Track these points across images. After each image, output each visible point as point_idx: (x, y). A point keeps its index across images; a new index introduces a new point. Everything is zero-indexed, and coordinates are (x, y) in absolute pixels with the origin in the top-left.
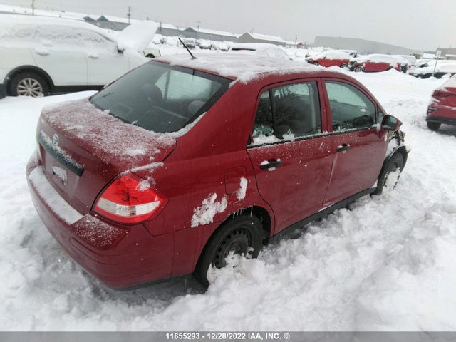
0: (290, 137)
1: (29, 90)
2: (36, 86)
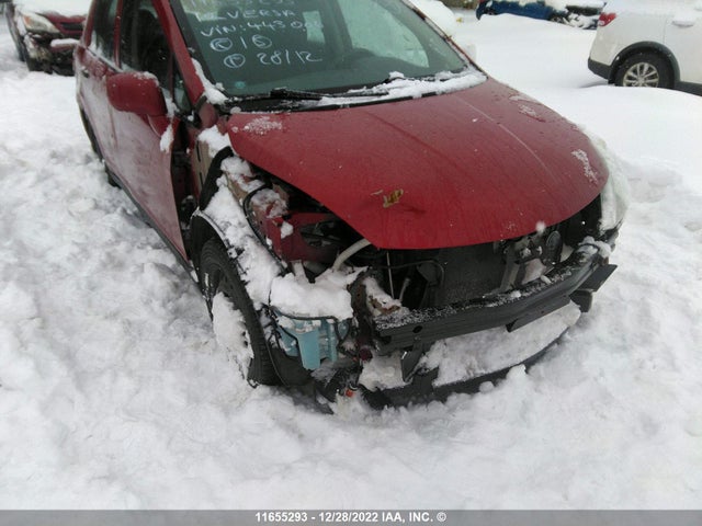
1: (641, 81)
2: (652, 77)
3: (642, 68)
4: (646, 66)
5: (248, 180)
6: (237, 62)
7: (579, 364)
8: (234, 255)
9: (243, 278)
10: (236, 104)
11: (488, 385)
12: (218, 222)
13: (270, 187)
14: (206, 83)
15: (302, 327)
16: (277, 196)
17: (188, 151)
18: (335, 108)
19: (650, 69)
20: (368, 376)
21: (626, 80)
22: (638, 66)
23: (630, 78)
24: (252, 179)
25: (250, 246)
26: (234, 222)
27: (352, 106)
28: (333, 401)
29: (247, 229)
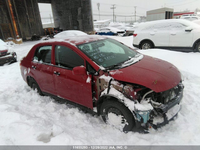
0: (41, 62)
1: (146, 47)
2: (148, 46)
3: (146, 45)
4: (147, 44)
5: (120, 85)
6: (102, 60)
7: (187, 109)
8: (123, 102)
9: (127, 106)
10: (108, 69)
11: (175, 118)
12: (115, 95)
13: (126, 85)
14: (99, 66)
15: (145, 113)
16: (129, 87)
17: (94, 81)
18: (127, 66)
19: (148, 45)
20: (155, 122)
21: (143, 48)
22: (145, 44)
23: (144, 47)
24: (121, 84)
25: (125, 99)
26: (119, 94)
27: (130, 65)
28: (148, 130)
29: (123, 95)
